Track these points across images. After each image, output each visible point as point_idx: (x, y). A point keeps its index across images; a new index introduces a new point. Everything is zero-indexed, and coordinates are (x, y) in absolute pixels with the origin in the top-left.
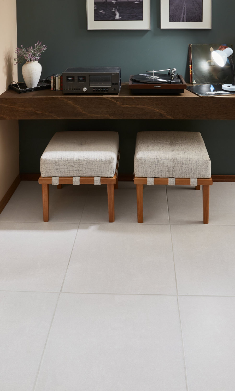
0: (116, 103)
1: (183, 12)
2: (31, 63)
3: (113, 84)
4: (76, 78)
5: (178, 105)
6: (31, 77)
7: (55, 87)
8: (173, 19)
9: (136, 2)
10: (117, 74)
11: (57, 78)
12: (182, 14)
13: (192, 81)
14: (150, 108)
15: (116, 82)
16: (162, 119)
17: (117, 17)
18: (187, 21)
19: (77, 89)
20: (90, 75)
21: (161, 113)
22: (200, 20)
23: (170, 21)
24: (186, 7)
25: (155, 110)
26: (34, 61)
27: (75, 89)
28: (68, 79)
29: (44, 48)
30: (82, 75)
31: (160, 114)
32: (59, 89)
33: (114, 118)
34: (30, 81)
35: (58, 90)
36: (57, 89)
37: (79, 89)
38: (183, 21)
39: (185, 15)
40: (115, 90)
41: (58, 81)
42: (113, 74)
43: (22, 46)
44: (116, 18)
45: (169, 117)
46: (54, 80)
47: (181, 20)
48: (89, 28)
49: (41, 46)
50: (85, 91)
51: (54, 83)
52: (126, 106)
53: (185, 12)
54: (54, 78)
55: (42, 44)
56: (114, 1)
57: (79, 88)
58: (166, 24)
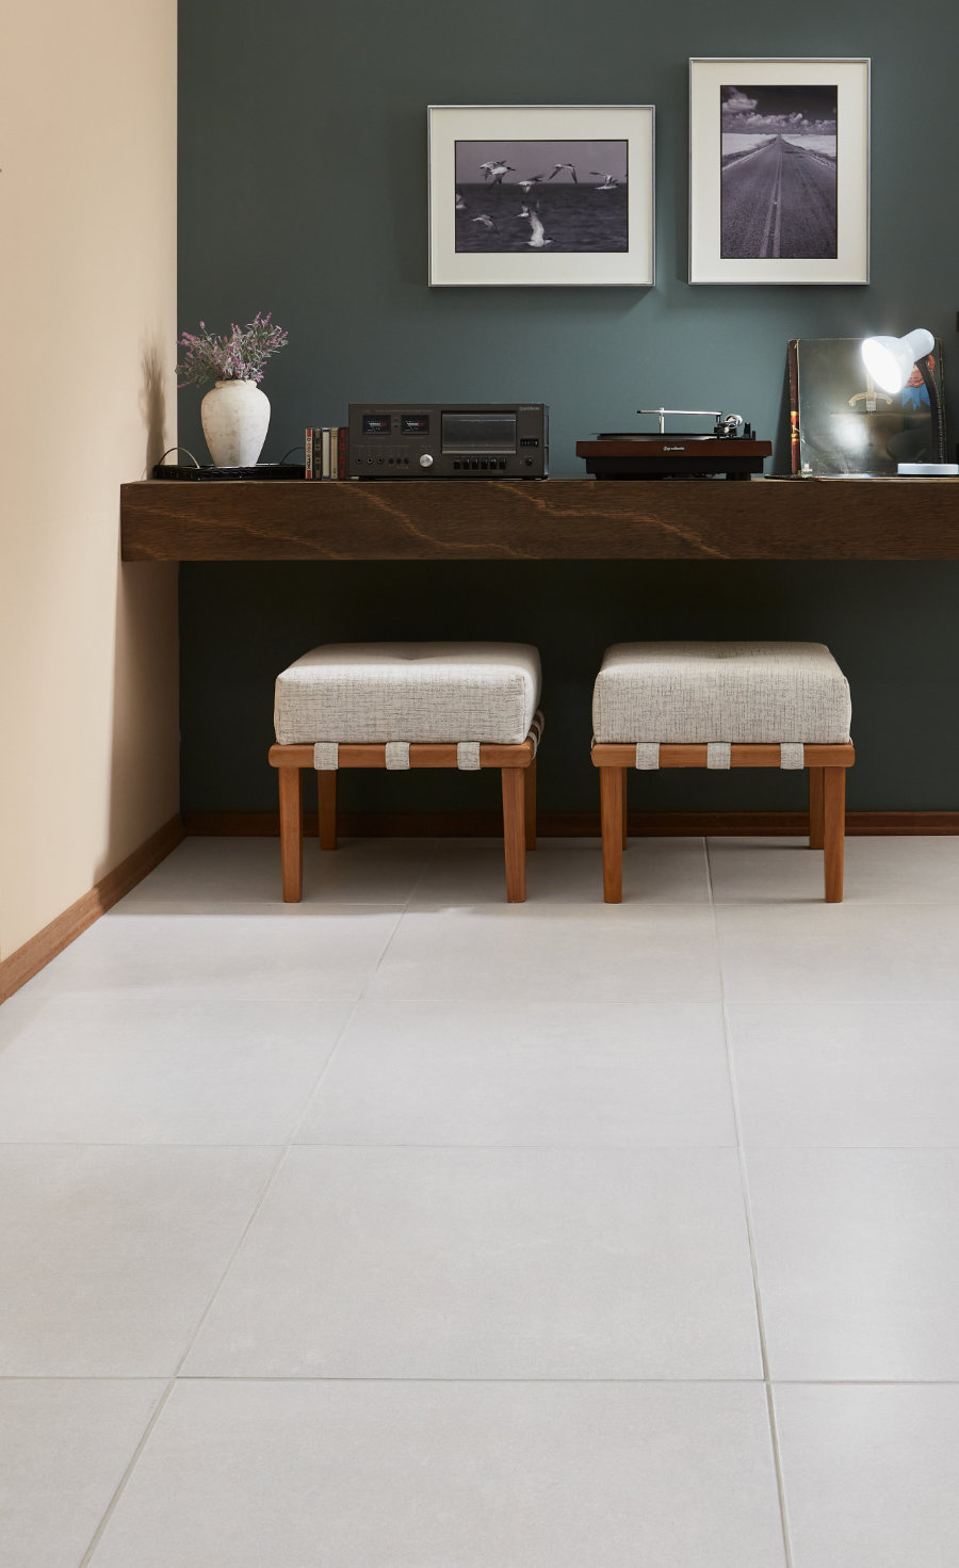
0: (532, 503)
1: (768, 222)
2: (235, 385)
3: (526, 443)
4: (396, 423)
5: (742, 511)
6: (234, 433)
7: (318, 466)
8: (732, 247)
9: (605, 187)
10: (538, 409)
11: (326, 436)
12: (767, 231)
13: (799, 467)
14: (647, 519)
15: (532, 437)
16: (687, 557)
17: (537, 238)
18: (786, 254)
19: (399, 461)
20: (443, 412)
21: (686, 536)
22: (829, 250)
23: (723, 256)
24: (778, 203)
25: (666, 526)
26: (243, 379)
27: (391, 461)
28: (366, 427)
29: (278, 339)
30: (418, 412)
31: (683, 541)
32: (334, 475)
33: (526, 556)
34: (232, 447)
35: (329, 478)
36: (326, 473)
37: (406, 461)
38: (770, 256)
39: (777, 232)
40: (529, 463)
41: (329, 443)
42: (521, 409)
43: (203, 324)
44: (532, 244)
45: (713, 552)
46: (318, 441)
47: (764, 251)
48: (436, 279)
49: (267, 328)
50: (425, 465)
51: (318, 454)
52: (569, 512)
53: (778, 222)
54: (318, 436)
55: (274, 322)
56: (525, 183)
57: (406, 456)
58: (709, 265)
